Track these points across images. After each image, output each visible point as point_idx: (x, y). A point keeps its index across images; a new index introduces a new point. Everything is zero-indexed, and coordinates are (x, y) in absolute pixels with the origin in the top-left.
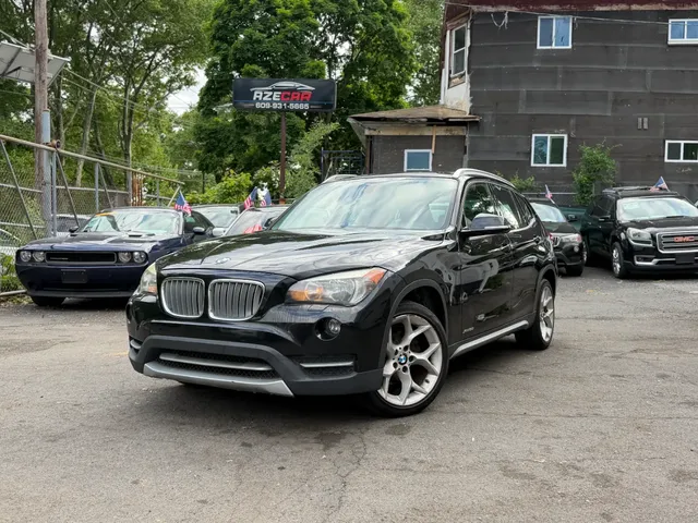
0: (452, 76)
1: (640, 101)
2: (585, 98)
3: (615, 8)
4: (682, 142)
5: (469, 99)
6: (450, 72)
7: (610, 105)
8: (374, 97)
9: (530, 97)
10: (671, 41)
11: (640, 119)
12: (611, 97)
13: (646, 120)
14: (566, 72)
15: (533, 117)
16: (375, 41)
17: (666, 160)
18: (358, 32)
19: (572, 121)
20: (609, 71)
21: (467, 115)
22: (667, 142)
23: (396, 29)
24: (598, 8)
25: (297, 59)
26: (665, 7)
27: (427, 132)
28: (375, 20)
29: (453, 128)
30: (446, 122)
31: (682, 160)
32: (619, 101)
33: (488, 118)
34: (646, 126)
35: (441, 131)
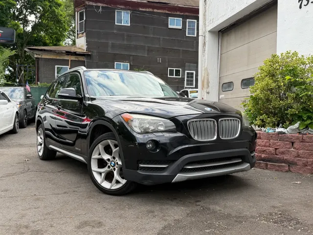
0: (78, 33)
1: (158, 51)
2: (136, 48)
3: (147, 10)
4: (175, 69)
5: (86, 44)
6: (78, 31)
7: (146, 52)
8: (48, 42)
9: (113, 46)
10: (170, 27)
11: (158, 59)
12: (146, 48)
13: (160, 59)
14: (128, 36)
15: (115, 55)
16: (48, 15)
17: (169, 76)
18: (39, 10)
19: (131, 58)
20: (146, 37)
21: (85, 51)
22: (169, 69)
23: (56, 10)
24: (141, 9)
25: (4, 19)
26: (167, 12)
27: (66, 58)
28: (46, 5)
29: (79, 57)
30: (75, 54)
31: (174, 76)
32: (150, 50)
33: (95, 53)
34: (160, 62)
35: (73, 58)
